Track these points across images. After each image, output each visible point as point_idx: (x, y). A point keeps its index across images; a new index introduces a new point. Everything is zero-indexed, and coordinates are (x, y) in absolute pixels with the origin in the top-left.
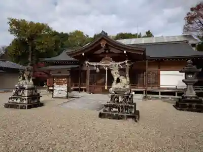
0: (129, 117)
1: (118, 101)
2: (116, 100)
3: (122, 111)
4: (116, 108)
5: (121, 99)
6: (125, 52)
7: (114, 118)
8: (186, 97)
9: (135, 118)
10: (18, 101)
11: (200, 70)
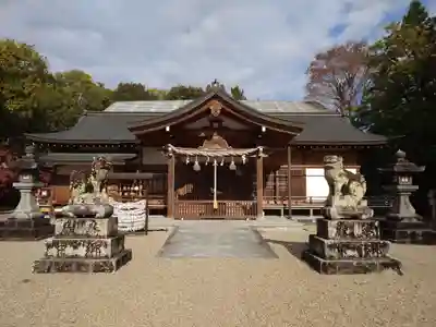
0: (386, 266)
1: (352, 234)
2: (348, 232)
3: (367, 254)
4: (353, 249)
5: (358, 231)
6: (264, 129)
7: (355, 272)
8: (402, 219)
9: (398, 268)
10: (82, 251)
11: (423, 169)
